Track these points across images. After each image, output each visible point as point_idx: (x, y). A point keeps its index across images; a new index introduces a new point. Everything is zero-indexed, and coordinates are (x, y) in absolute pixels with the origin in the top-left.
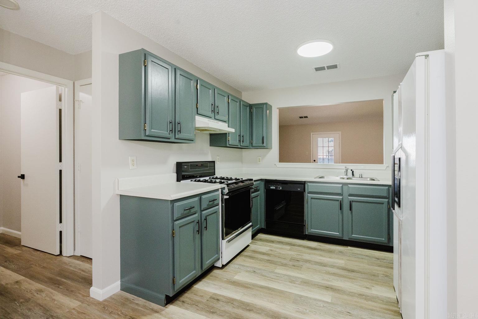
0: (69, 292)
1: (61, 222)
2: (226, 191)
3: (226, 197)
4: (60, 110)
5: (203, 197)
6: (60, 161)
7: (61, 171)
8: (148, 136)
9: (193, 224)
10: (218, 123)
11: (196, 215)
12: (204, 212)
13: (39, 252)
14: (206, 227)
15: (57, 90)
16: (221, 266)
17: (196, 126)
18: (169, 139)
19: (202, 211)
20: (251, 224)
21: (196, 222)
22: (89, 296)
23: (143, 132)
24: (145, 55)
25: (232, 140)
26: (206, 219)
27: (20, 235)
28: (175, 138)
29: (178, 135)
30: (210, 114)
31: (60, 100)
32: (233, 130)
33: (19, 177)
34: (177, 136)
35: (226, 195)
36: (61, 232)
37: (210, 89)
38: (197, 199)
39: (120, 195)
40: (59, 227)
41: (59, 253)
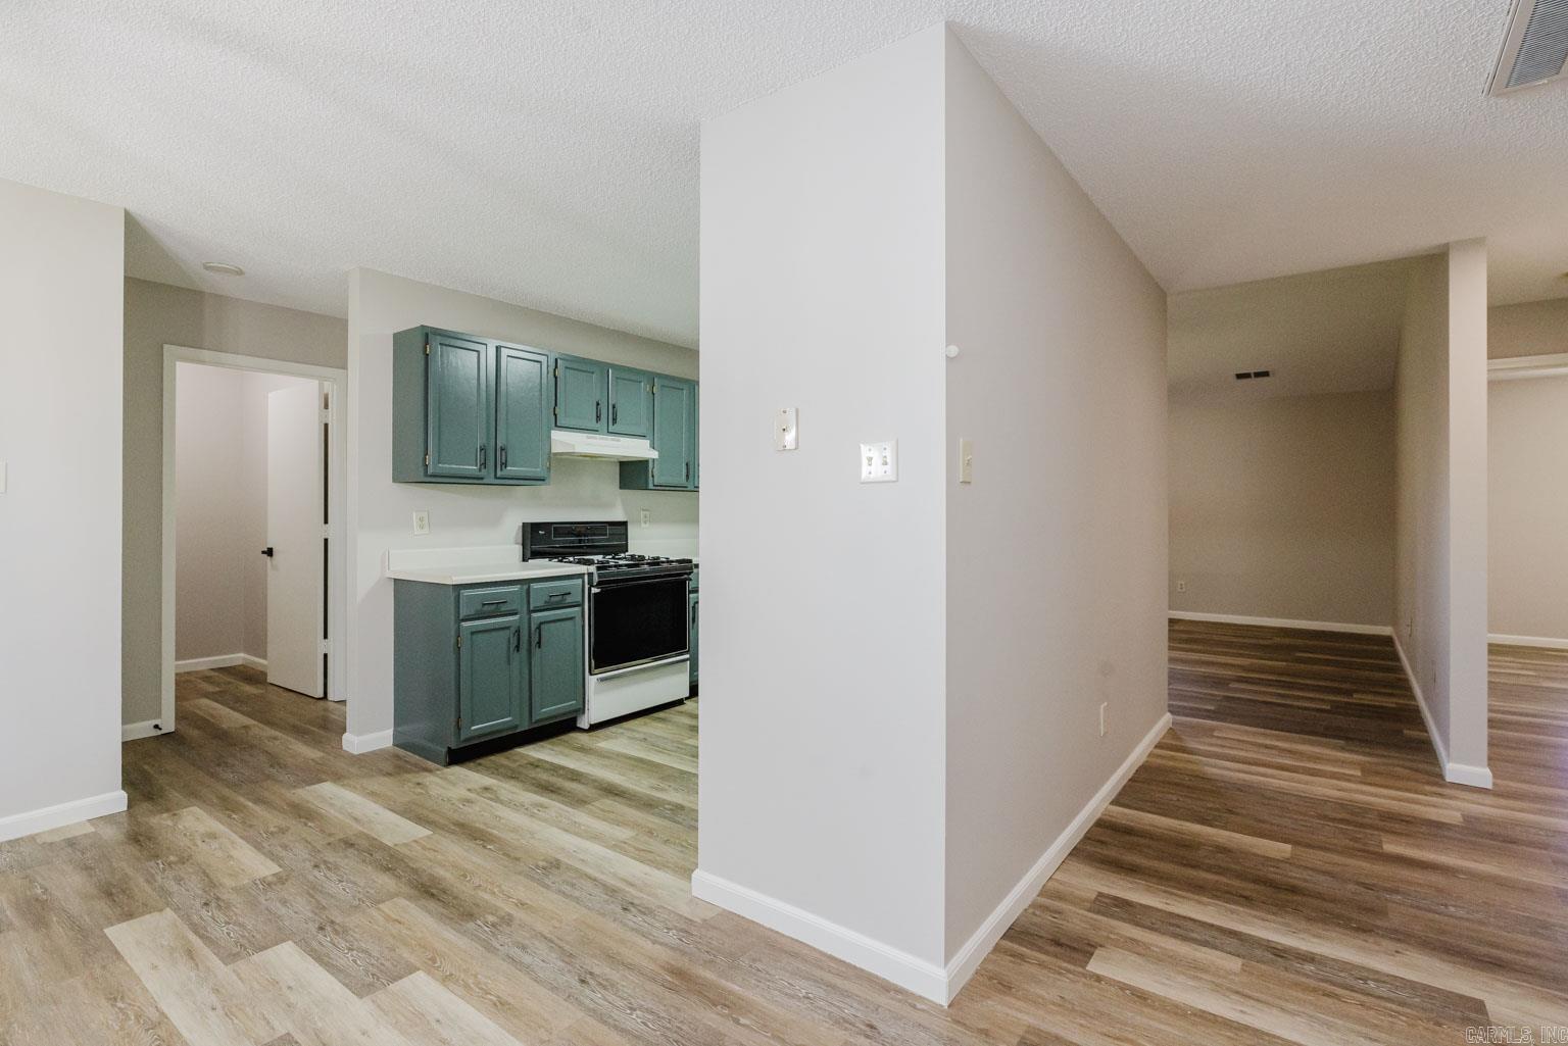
0: (316, 742)
1: (326, 637)
2: (596, 579)
3: (595, 590)
4: (326, 426)
5: (535, 586)
6: (326, 522)
7: (326, 540)
8: (431, 476)
9: (507, 632)
10: (618, 441)
11: (516, 617)
12: (534, 615)
13: (291, 694)
14: (539, 643)
15: (321, 386)
16: (586, 727)
17: (553, 451)
18: (482, 478)
19: (530, 612)
20: (687, 656)
21: (513, 630)
22: (341, 748)
23: (421, 469)
24: (427, 335)
25: (658, 476)
26: (539, 628)
27: (265, 666)
28: (496, 477)
29: (501, 470)
30: (593, 424)
31: (326, 407)
32: (654, 455)
33: (263, 552)
34: (499, 474)
35: (597, 586)
36: (326, 656)
37: (593, 373)
38: (516, 588)
39: (395, 580)
40: (322, 646)
41: (322, 695)
